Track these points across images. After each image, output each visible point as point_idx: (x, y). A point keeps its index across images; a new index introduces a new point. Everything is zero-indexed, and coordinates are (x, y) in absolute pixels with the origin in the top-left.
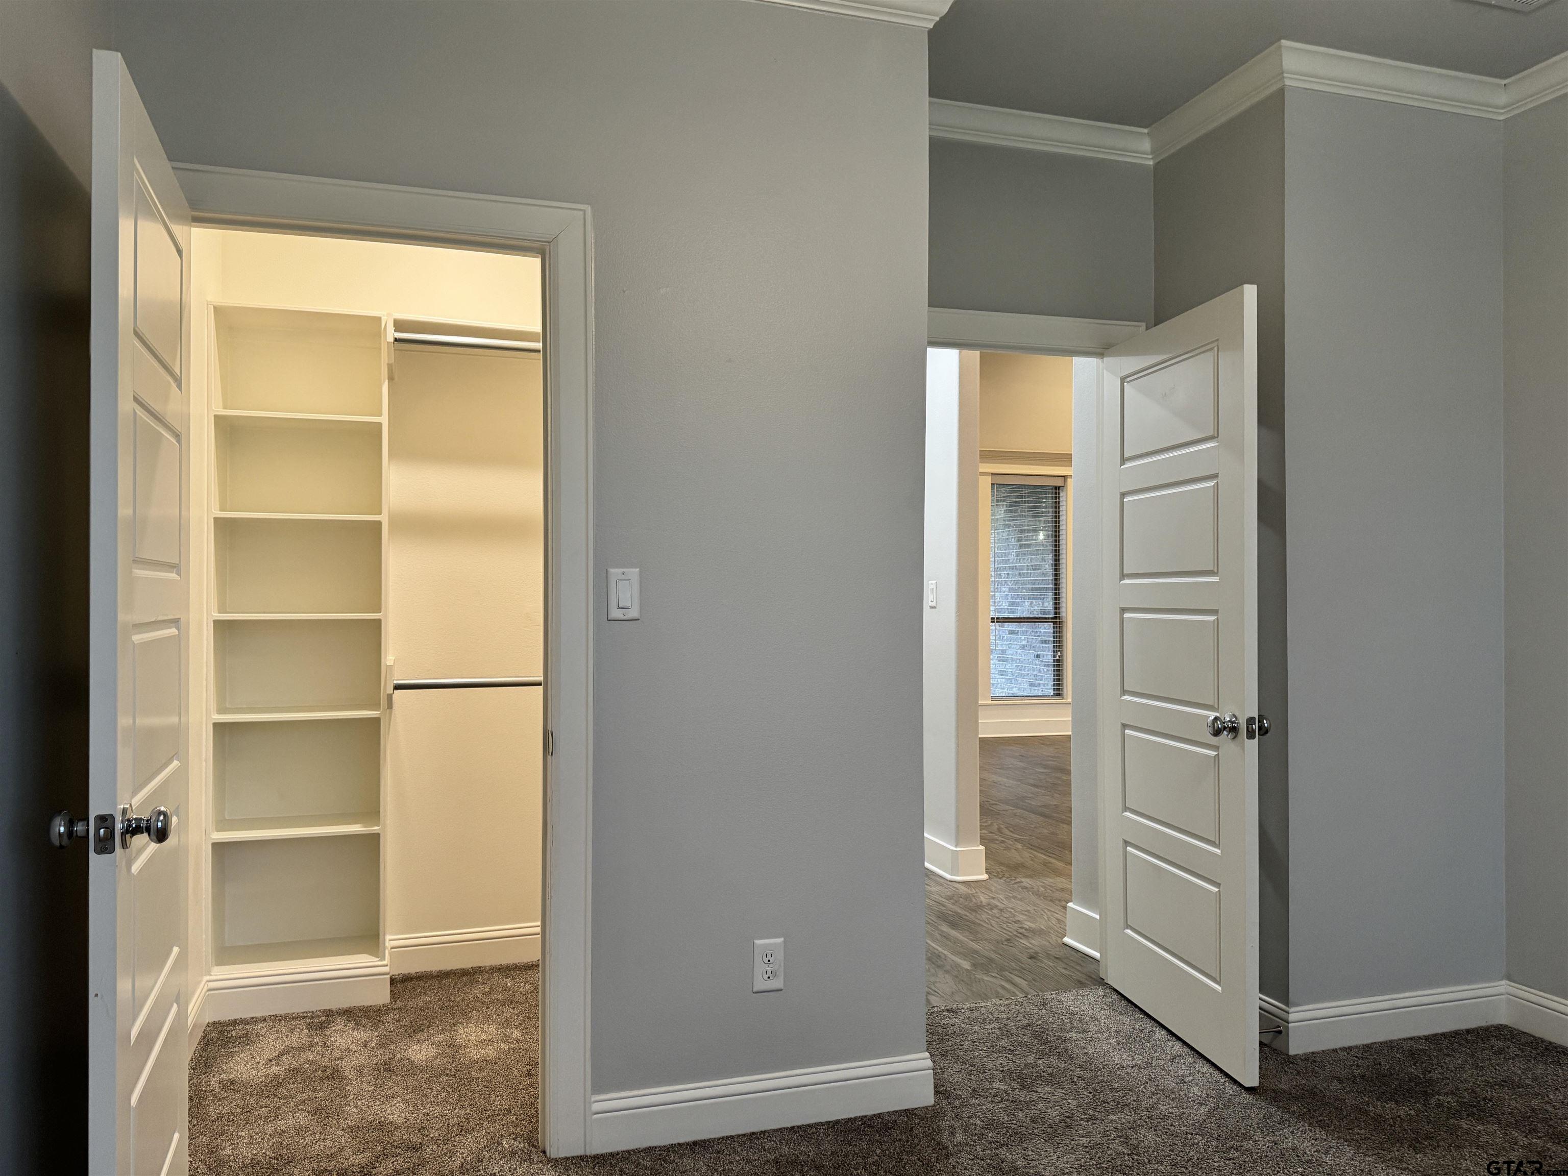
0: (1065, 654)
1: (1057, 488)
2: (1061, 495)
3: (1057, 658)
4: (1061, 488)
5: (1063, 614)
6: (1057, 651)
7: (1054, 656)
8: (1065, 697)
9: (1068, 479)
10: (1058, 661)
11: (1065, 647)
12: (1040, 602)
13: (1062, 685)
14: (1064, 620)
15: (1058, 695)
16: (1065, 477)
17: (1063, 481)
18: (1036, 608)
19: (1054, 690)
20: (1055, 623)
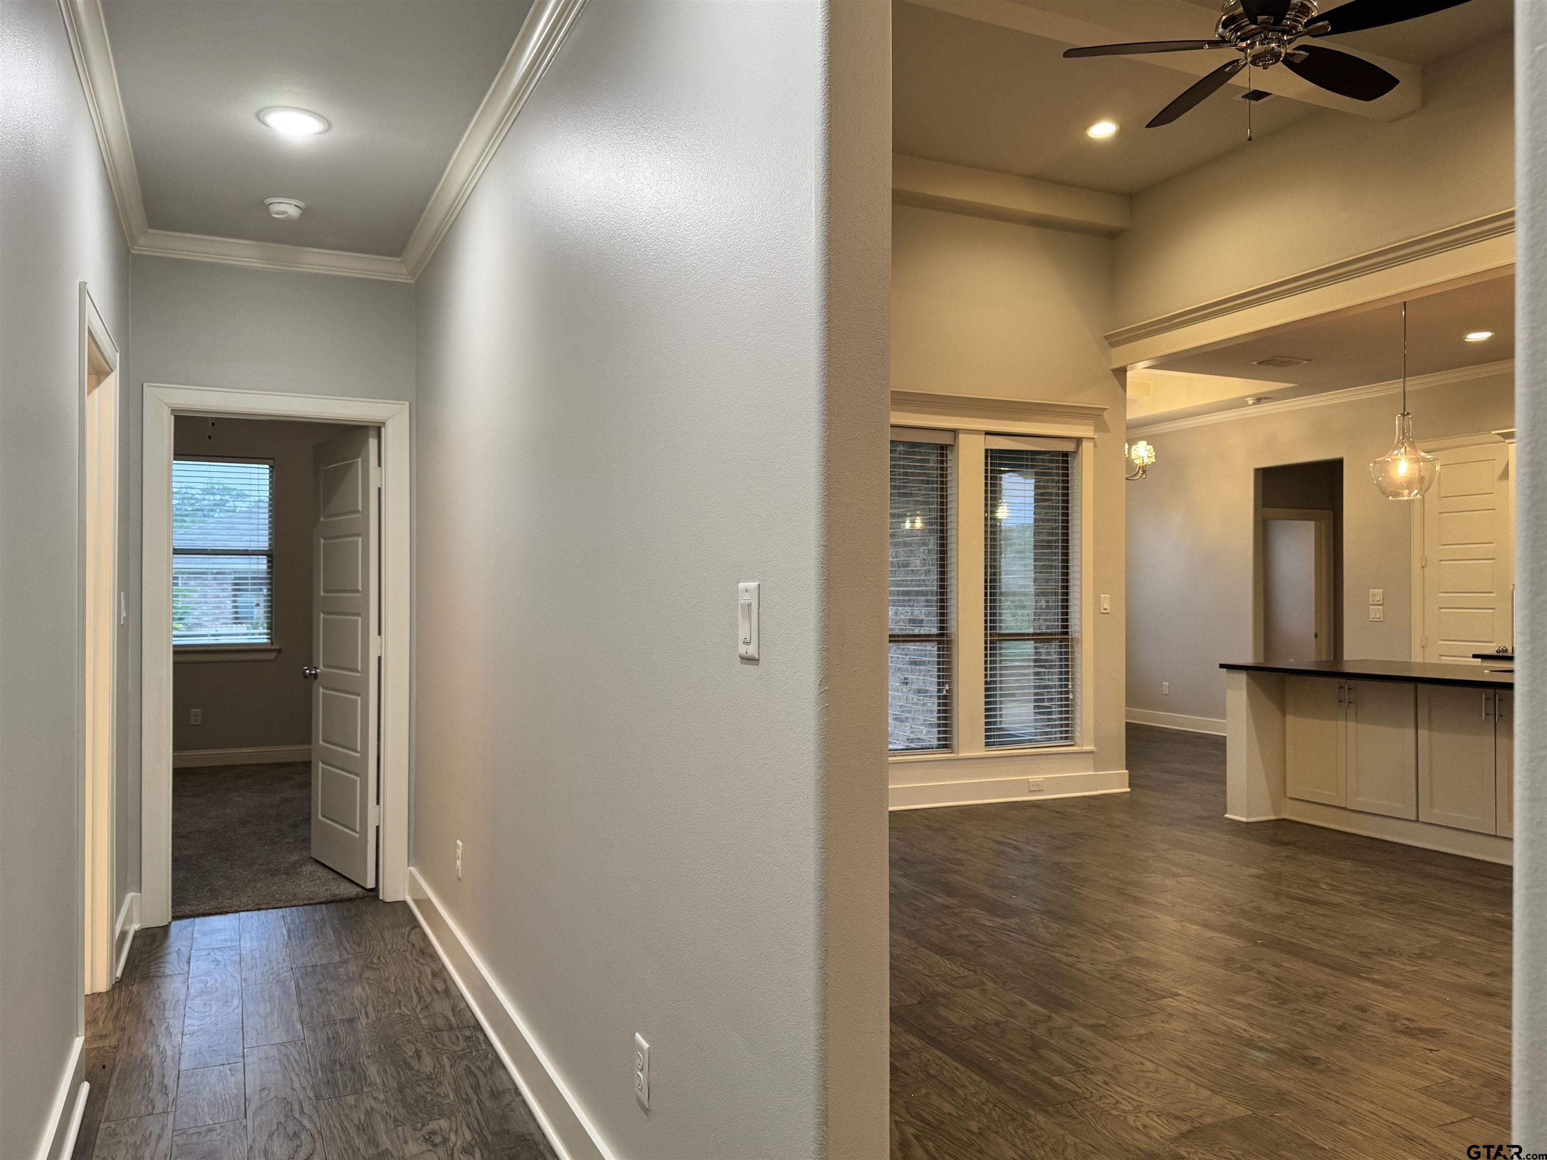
0: (955, 688)
1: (943, 447)
2: (950, 457)
3: (945, 692)
4: (949, 447)
5: (952, 630)
6: (943, 684)
7: (939, 691)
8: (955, 749)
9: (960, 435)
10: (945, 697)
11: (954, 678)
12: (908, 609)
13: (950, 732)
14: (953, 637)
15: (945, 746)
16: (955, 432)
17: (952, 438)
18: (903, 617)
19: (939, 739)
20: (939, 642)
